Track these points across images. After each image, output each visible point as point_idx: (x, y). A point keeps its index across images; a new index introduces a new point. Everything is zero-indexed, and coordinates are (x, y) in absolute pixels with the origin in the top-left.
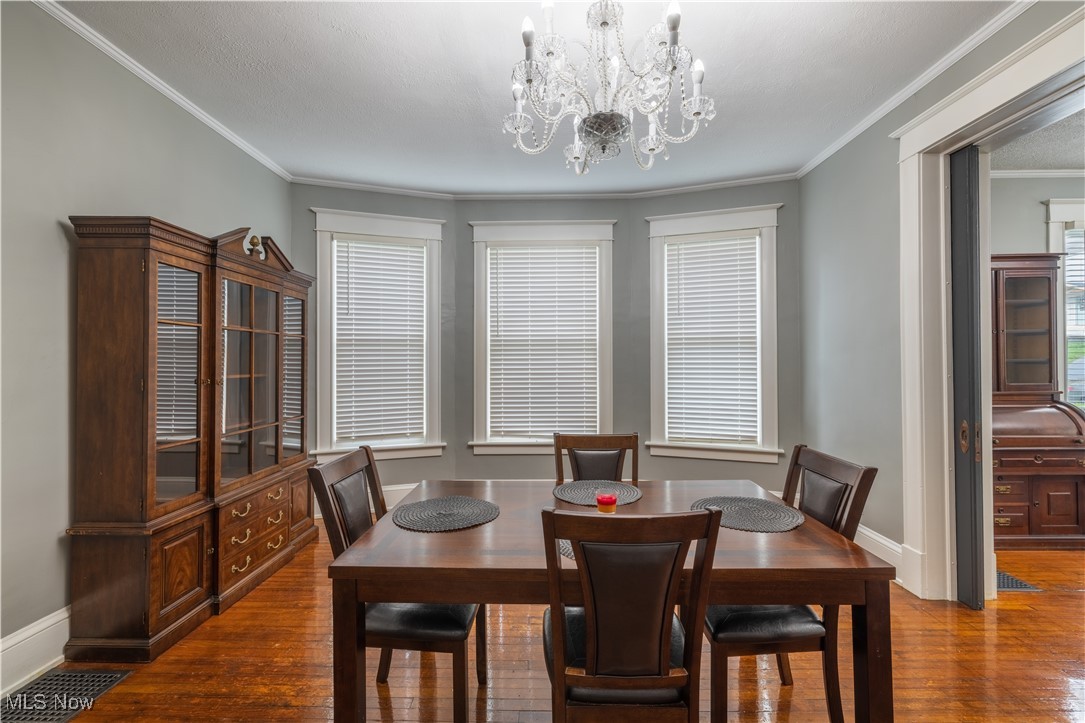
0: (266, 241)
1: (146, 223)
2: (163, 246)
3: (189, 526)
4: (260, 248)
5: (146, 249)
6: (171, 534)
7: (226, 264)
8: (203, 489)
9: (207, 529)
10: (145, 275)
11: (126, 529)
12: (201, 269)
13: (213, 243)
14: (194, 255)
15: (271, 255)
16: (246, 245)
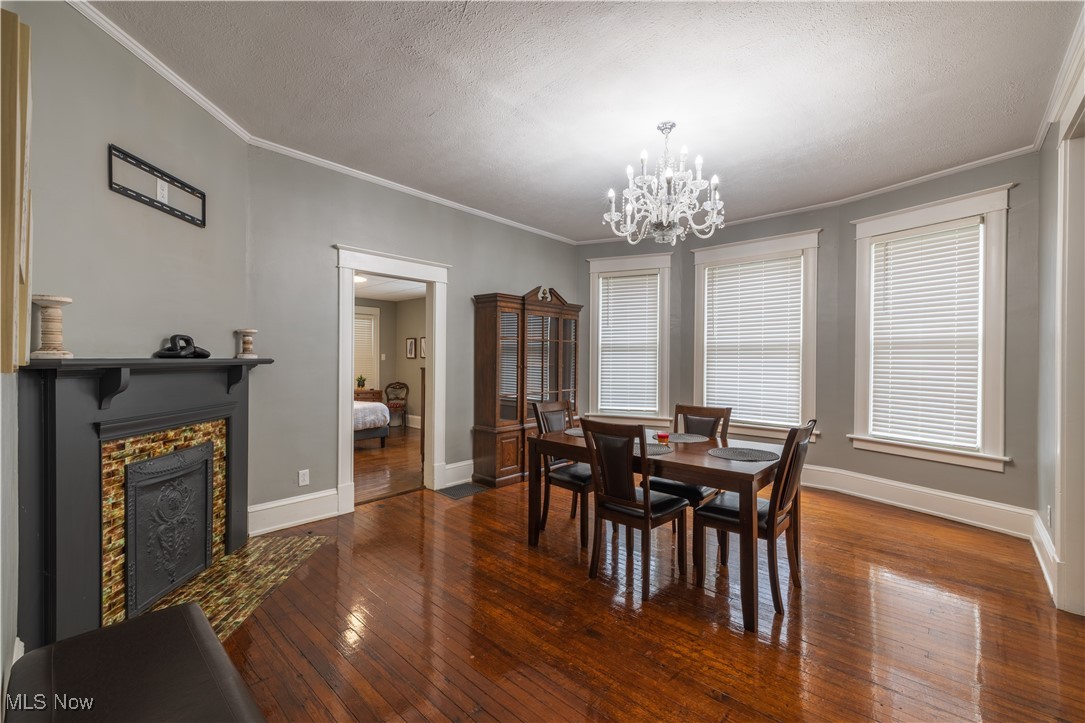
0: (552, 291)
1: (495, 295)
2: (503, 304)
3: (512, 434)
4: (548, 295)
5: (496, 307)
6: (505, 436)
7: (530, 307)
8: (519, 419)
9: (520, 439)
10: (496, 319)
11: (489, 429)
12: (519, 312)
13: (523, 297)
14: (516, 306)
15: (554, 298)
16: (540, 295)
